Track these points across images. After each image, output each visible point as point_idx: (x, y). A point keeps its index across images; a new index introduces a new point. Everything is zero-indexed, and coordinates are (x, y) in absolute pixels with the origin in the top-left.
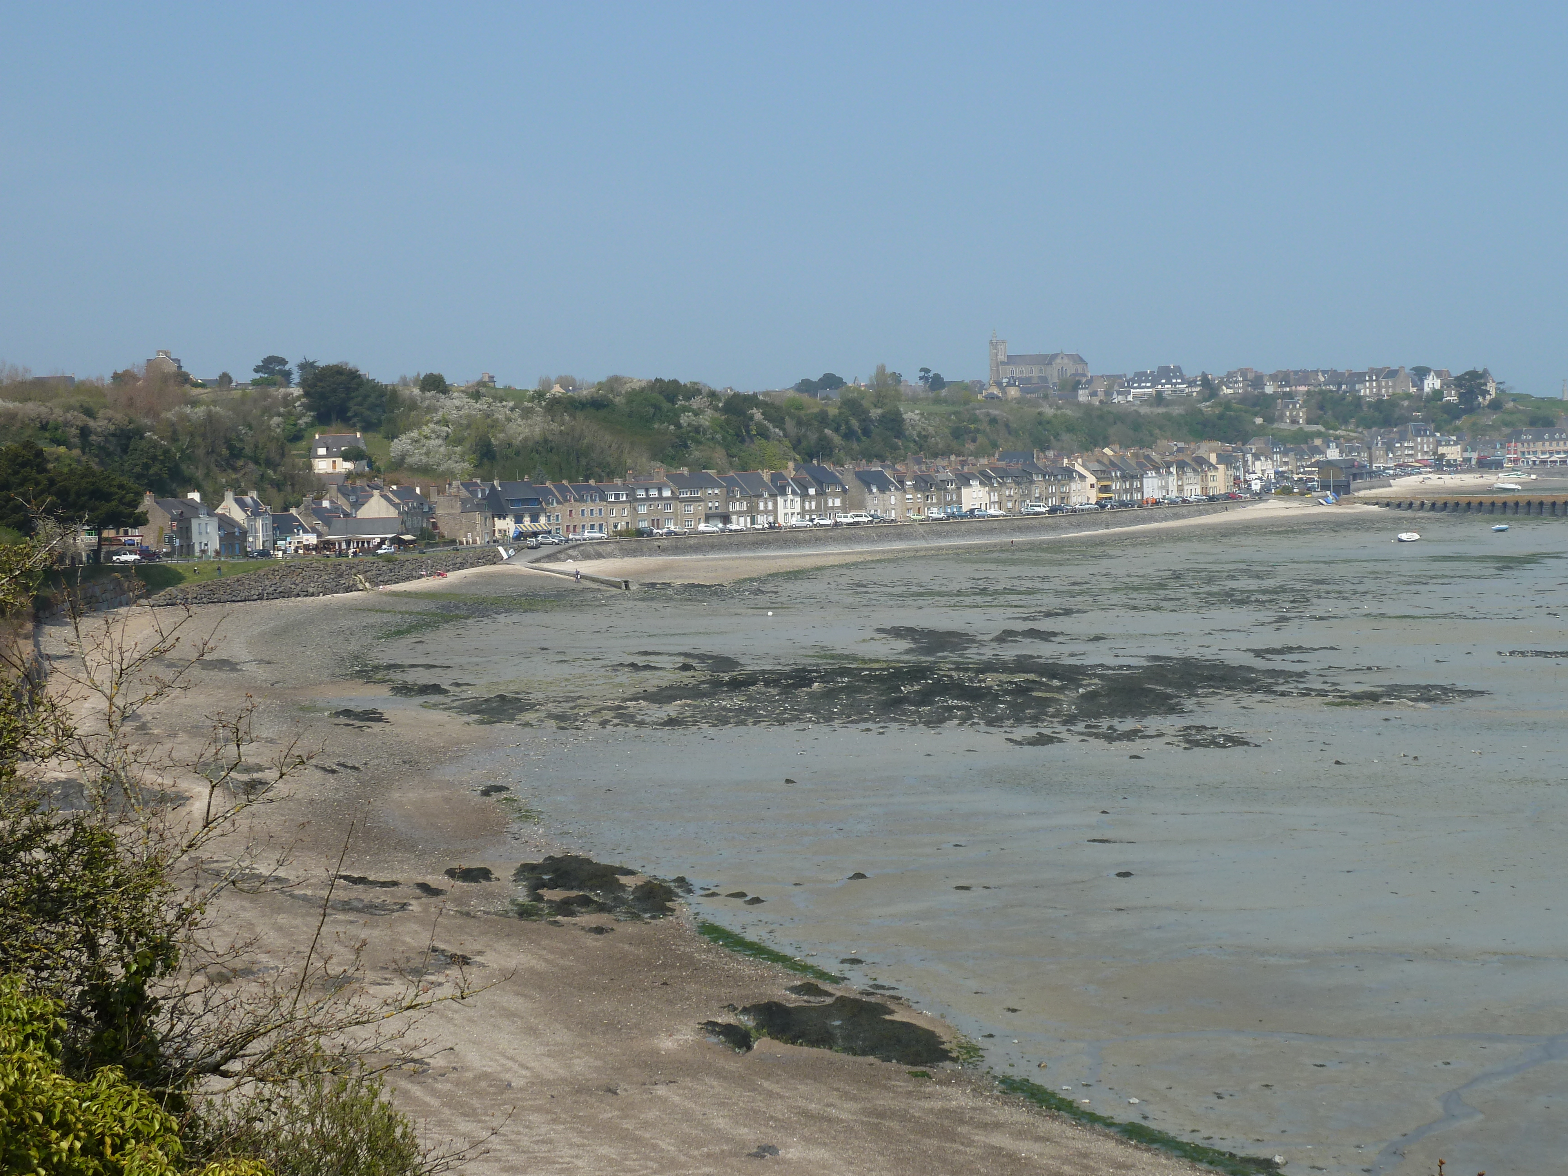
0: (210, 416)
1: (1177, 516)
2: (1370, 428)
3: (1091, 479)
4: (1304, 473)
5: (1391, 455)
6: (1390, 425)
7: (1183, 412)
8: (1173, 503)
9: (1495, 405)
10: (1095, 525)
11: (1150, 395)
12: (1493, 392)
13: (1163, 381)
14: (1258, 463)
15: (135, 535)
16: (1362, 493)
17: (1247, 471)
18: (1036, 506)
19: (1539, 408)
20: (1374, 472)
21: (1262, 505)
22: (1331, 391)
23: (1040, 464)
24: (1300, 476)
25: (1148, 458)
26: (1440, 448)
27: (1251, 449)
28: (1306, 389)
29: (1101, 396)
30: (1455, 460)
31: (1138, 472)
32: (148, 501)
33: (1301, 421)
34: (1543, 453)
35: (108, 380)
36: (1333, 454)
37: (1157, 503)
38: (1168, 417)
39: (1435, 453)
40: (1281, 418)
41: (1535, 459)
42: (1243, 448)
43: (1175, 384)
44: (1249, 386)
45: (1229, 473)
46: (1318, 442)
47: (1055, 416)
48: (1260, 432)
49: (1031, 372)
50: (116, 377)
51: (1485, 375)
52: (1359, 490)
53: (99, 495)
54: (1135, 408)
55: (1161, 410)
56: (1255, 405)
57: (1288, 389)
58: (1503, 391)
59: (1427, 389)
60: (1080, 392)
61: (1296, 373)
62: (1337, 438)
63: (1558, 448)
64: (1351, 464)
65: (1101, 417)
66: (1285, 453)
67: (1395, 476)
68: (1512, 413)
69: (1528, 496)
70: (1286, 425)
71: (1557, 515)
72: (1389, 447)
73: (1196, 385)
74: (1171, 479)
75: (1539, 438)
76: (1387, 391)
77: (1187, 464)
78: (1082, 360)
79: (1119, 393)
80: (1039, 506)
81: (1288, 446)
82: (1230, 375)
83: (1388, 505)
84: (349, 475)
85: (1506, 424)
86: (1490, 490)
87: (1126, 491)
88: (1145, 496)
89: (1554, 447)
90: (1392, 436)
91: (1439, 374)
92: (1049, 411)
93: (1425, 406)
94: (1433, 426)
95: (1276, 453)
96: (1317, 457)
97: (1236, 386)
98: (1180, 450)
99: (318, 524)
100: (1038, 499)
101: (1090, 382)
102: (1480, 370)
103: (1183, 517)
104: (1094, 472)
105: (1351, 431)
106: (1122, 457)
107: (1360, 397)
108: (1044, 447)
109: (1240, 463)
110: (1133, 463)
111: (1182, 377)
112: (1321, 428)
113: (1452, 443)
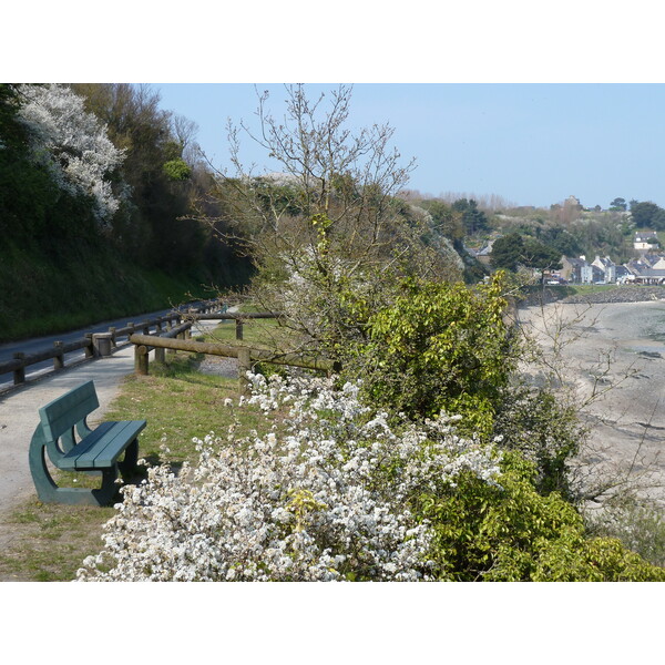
0: (591, 224)
15: (557, 273)
32: (563, 259)
35: (549, 208)
50: (552, 207)
53: (543, 256)
84: (650, 250)
99: (636, 271)
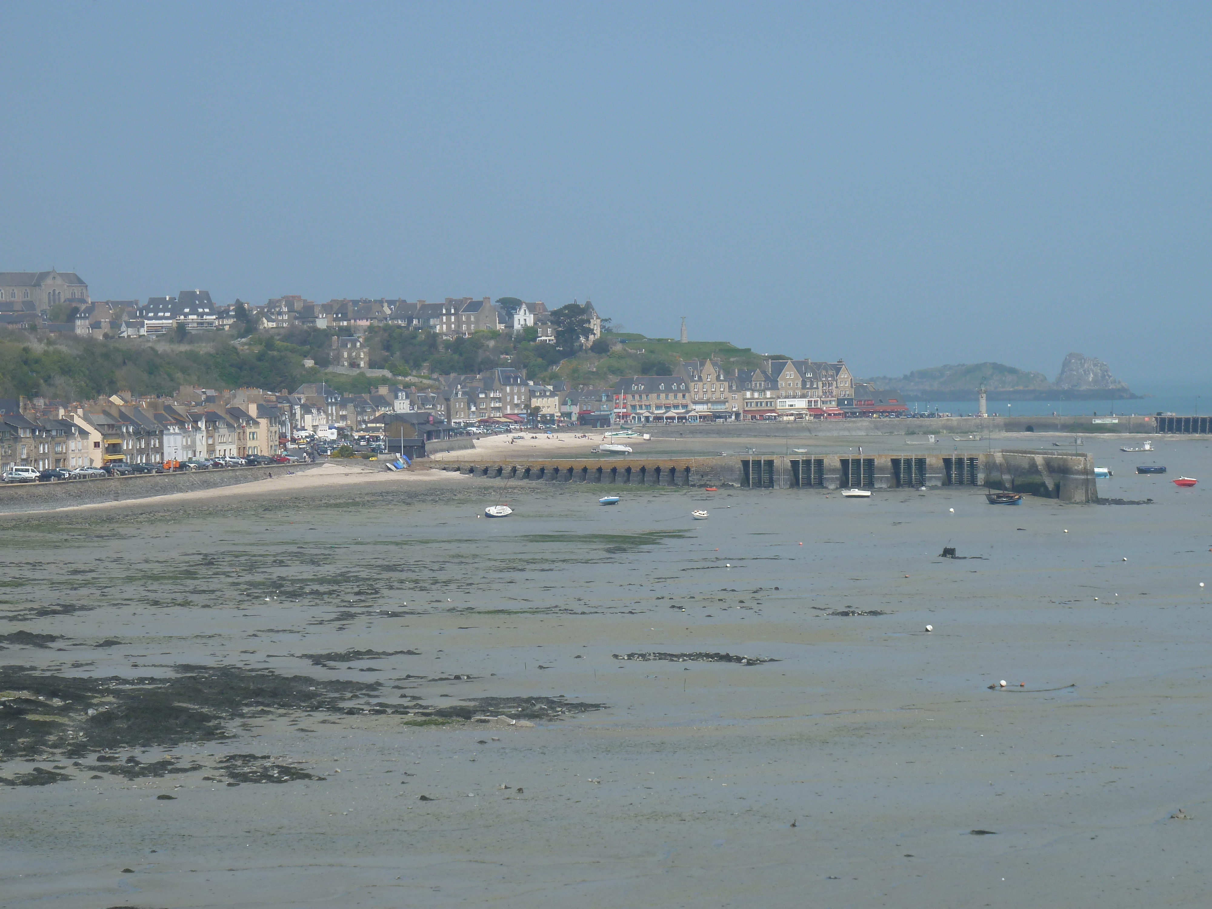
1: (207, 485)
2: (447, 373)
3: (96, 436)
4: (367, 430)
5: (473, 409)
6: (472, 371)
7: (212, 351)
8: (201, 467)
9: (601, 348)
10: (103, 495)
11: (169, 328)
12: (597, 331)
13: (187, 310)
14: (308, 417)
16: (439, 456)
17: (294, 428)
18: (22, 470)
19: (652, 352)
20: (453, 430)
21: (314, 471)
22: (399, 327)
23: (29, 415)
24: (362, 433)
25: (169, 409)
26: (534, 400)
27: (300, 399)
28: (368, 323)
29: (105, 327)
30: (552, 416)
31: (156, 426)
33: (362, 364)
34: (658, 407)
36: (402, 406)
37: (182, 466)
38: (193, 356)
39: (527, 406)
40: (338, 360)
41: (648, 414)
42: (290, 397)
43: (201, 315)
44: (296, 318)
45: (273, 429)
46: (383, 391)
47: (46, 353)
48: (311, 377)
49: (13, 295)
51: (587, 309)
52: (436, 451)
54: (150, 344)
55: (184, 348)
56: (304, 343)
57: (345, 323)
58: (609, 330)
59: (517, 326)
60: (78, 322)
61: (355, 303)
62: (407, 386)
63: (676, 402)
64: (425, 419)
65: (106, 356)
66: (343, 405)
67: (478, 436)
68: (620, 357)
69: (643, 460)
70: (343, 369)
71: (676, 485)
72: (472, 399)
73: (228, 317)
74: (199, 436)
75: (652, 389)
76: (468, 328)
77: (220, 418)
78: (80, 281)
79: (129, 325)
80: (27, 470)
81: (346, 395)
82: (272, 304)
83: (471, 471)
85: (614, 371)
86: (596, 453)
87: (141, 451)
88: (166, 459)
89: (671, 400)
90: (475, 384)
91: (532, 308)
92: (37, 347)
93: (515, 348)
94: (524, 372)
95: (332, 404)
96: (382, 410)
97: (280, 318)
98: (209, 399)
100: (26, 461)
101: (91, 309)
102: (582, 303)
103: (215, 485)
104: (99, 427)
105: (424, 377)
106: (136, 408)
107: (436, 335)
108: (32, 393)
109: (286, 417)
110: (150, 415)
111: (210, 305)
112: (387, 373)
113: (548, 394)
